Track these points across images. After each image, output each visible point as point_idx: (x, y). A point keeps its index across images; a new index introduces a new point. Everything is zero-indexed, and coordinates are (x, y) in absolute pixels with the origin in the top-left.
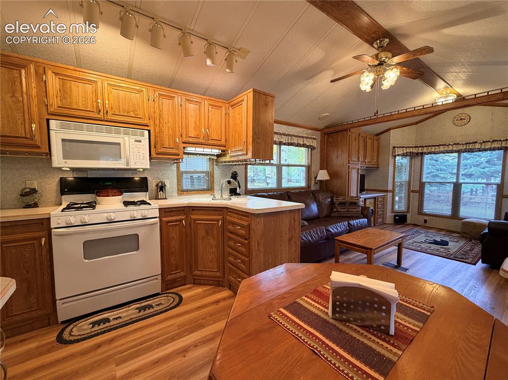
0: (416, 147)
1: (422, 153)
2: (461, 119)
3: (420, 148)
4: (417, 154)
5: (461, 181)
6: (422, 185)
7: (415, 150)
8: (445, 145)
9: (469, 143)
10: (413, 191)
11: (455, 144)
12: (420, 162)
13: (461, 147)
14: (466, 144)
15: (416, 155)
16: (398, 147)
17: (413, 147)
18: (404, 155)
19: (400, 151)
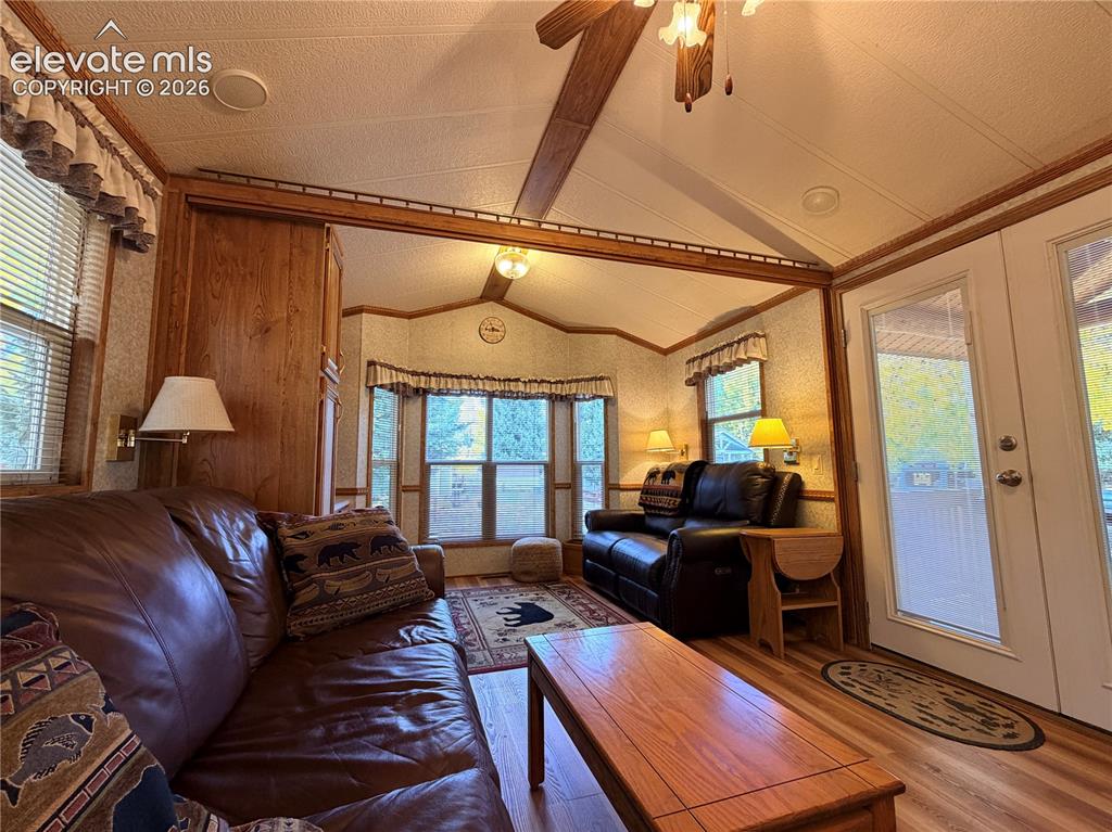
0: (414, 374)
1: (426, 392)
2: (493, 329)
3: (423, 378)
4: (417, 390)
5: (495, 459)
6: (425, 470)
7: (412, 381)
8: (470, 377)
9: (509, 380)
10: (407, 489)
11: (487, 378)
12: (419, 414)
13: (498, 387)
14: (504, 380)
15: (412, 394)
16: (382, 365)
17: (408, 372)
18: (393, 388)
19: (385, 377)
